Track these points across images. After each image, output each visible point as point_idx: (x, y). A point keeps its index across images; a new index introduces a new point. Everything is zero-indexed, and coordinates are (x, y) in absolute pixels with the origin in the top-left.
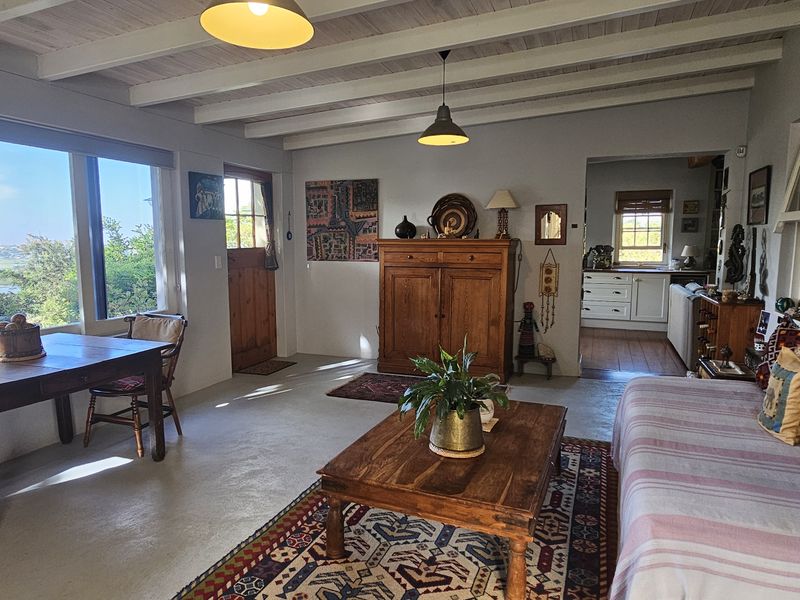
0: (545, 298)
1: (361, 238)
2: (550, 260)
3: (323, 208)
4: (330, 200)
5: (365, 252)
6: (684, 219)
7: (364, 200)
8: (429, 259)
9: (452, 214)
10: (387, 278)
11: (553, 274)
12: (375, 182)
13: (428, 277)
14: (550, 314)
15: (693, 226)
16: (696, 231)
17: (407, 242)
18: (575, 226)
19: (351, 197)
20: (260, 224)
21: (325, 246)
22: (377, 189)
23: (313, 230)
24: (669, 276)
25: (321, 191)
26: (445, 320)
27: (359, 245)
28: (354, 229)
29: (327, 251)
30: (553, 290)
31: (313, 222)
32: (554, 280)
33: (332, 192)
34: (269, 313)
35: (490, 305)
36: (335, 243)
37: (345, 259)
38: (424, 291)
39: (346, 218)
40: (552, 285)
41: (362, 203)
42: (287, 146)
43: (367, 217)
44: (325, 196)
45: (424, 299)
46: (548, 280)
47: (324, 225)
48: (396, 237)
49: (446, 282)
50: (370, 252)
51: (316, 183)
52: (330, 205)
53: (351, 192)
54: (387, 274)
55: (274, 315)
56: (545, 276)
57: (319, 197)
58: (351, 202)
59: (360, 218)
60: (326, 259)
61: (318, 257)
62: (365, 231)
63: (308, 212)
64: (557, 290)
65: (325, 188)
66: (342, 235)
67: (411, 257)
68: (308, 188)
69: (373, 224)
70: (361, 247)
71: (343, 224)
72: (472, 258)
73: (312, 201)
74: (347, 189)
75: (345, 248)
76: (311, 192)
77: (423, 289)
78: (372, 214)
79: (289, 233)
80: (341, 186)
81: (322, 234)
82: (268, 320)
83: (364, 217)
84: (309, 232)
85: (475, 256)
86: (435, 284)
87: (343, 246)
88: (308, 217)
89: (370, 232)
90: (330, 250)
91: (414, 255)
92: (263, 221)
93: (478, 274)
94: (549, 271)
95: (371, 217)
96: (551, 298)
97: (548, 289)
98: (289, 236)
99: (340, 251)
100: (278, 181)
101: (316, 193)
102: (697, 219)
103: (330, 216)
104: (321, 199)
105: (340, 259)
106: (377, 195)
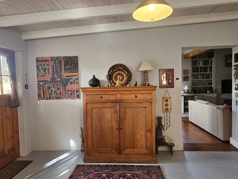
0: (166, 113)
1: (69, 87)
2: (167, 95)
3: (47, 71)
4: (50, 67)
5: (71, 94)
6: (184, 76)
7: (70, 67)
8: (112, 98)
9: (119, 74)
10: (87, 109)
11: (169, 102)
12: (76, 58)
13: (111, 108)
14: (168, 121)
15: (187, 79)
16: (188, 80)
17: (97, 89)
18: (177, 79)
19: (63, 66)
20: (7, 81)
21: (48, 92)
22: (77, 61)
23: (41, 83)
24: (183, 96)
25: (45, 62)
26: (122, 131)
27: (68, 91)
28: (65, 83)
29: (50, 94)
30: (169, 110)
31: (41, 79)
32: (169, 105)
33: (52, 63)
34: (14, 132)
35: (146, 121)
36: (54, 90)
37: (60, 98)
38: (109, 115)
39: (60, 77)
40: (169, 107)
41: (69, 69)
42: (25, 37)
43: (72, 76)
44: (48, 65)
45: (110, 120)
46: (167, 105)
47: (48, 81)
48: (90, 87)
49: (122, 110)
50: (74, 94)
51: (42, 58)
52: (51, 70)
53: (63, 63)
54: (88, 107)
55: (17, 132)
56: (165, 103)
57: (44, 65)
58: (63, 68)
59: (68, 76)
60: (49, 99)
61: (44, 97)
62: (71, 83)
63: (37, 73)
64: (171, 109)
65: (48, 61)
66: (58, 86)
67: (102, 97)
68: (38, 61)
69: (76, 79)
70: (69, 92)
71: (59, 80)
72: (136, 97)
73: (40, 68)
74: (60, 61)
75: (60, 93)
76: (39, 63)
77: (109, 114)
78: (75, 74)
79: (26, 85)
80: (56, 60)
81: (47, 85)
82: (13, 136)
83: (70, 76)
84: (39, 84)
85: (137, 95)
86: (115, 112)
87: (59, 92)
88: (38, 76)
89: (74, 83)
90: (51, 94)
91: (103, 96)
92: (8, 79)
93: (139, 105)
94: (167, 101)
95: (75, 76)
96: (168, 113)
97: (167, 109)
98: (26, 87)
99: (57, 94)
100: (18, 56)
101: (42, 63)
102: (188, 76)
103: (51, 75)
104: (45, 66)
105: (57, 98)
106: (77, 64)
